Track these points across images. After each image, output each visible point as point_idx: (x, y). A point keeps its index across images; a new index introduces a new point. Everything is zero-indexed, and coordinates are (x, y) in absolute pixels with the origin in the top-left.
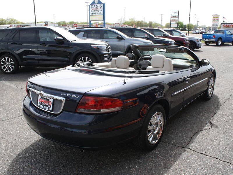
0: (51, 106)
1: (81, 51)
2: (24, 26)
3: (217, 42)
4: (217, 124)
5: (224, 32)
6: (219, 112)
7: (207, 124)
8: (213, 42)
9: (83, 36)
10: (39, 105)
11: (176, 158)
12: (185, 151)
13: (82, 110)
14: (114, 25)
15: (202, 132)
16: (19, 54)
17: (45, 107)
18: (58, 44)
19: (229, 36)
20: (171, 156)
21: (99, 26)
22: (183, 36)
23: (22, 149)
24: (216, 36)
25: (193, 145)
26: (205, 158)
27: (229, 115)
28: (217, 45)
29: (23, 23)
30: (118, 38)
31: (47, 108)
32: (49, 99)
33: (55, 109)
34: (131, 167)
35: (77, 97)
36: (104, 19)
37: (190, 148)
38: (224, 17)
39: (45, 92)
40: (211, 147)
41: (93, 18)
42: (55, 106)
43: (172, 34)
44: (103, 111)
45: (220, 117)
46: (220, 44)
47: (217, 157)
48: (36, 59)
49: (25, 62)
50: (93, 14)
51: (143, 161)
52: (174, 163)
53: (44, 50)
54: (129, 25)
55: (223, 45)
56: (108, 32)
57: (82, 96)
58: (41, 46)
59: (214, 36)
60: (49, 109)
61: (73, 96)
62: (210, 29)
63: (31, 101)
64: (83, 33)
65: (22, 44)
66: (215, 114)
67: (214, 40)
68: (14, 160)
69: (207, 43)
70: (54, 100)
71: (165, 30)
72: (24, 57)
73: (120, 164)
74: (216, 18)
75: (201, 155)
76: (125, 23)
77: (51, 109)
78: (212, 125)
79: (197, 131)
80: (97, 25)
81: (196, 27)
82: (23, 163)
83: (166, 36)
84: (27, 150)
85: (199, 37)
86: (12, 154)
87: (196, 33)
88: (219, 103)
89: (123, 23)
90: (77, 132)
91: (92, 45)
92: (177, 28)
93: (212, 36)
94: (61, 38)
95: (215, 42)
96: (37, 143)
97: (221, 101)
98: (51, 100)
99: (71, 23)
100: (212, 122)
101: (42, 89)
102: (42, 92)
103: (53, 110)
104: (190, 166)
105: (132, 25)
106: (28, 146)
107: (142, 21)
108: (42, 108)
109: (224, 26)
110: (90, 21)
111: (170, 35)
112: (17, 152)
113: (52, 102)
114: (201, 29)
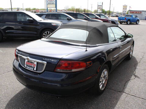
0: (36, 67)
1: (45, 27)
2: (3, 10)
3: (127, 22)
4: (139, 76)
5: (131, 16)
6: (138, 67)
7: (132, 75)
8: (124, 22)
9: (45, 18)
10: (26, 66)
11: (117, 99)
12: (122, 94)
13: (58, 70)
14: (61, 11)
15: (130, 81)
16: (3, 30)
17: (31, 68)
18: (30, 23)
19: (134, 19)
20: (114, 98)
21: (52, 11)
22: (107, 18)
23: (12, 96)
24: (126, 19)
25: (127, 90)
26: (136, 99)
27: (144, 69)
28: (127, 24)
29: (2, 9)
30: (68, 19)
31: (32, 69)
32: (34, 62)
33: (38, 69)
34: (90, 107)
35: (56, 61)
36: (56, 7)
37: (125, 92)
38: (130, 7)
39: (31, 57)
40: (138, 91)
41: (49, 6)
42: (38, 67)
43: (100, 17)
44: (73, 70)
45: (139, 70)
46: (129, 23)
47: (143, 98)
48: (14, 32)
49: (7, 35)
50: (49, 3)
51: (97, 102)
52: (117, 103)
53: (20, 27)
54: (71, 11)
55: (130, 24)
56: (61, 15)
57: (59, 60)
58: (19, 24)
59: (125, 18)
60: (33, 69)
61: (52, 60)
62: (121, 14)
63: (19, 63)
64: (45, 16)
65: (5, 23)
66: (135, 69)
67: (126, 21)
68: (8, 104)
69: (121, 23)
70: (37, 63)
71: (96, 14)
72: (6, 31)
73: (82, 105)
74: (125, 7)
75: (133, 96)
76: (69, 10)
77: (35, 69)
78: (136, 76)
79: (127, 80)
80: (51, 10)
81: (113, 13)
82: (14, 106)
83: (97, 18)
84: (16, 96)
85: (116, 19)
86: (6, 100)
87: (113, 16)
88: (136, 61)
89: (67, 10)
90: (53, 85)
91: (52, 24)
92: (102, 13)
93: (124, 18)
94: (32, 19)
95: (126, 22)
96: (22, 91)
97: (138, 60)
98: (36, 63)
99: (34, 9)
100: (135, 74)
101: (28, 55)
102: (28, 57)
103: (36, 70)
104: (128, 105)
105: (73, 11)
106: (16, 93)
107: (79, 9)
108: (28, 68)
109: (130, 12)
110: (47, 8)
111: (99, 18)
112: (9, 98)
113: (36, 64)
114: (116, 14)
